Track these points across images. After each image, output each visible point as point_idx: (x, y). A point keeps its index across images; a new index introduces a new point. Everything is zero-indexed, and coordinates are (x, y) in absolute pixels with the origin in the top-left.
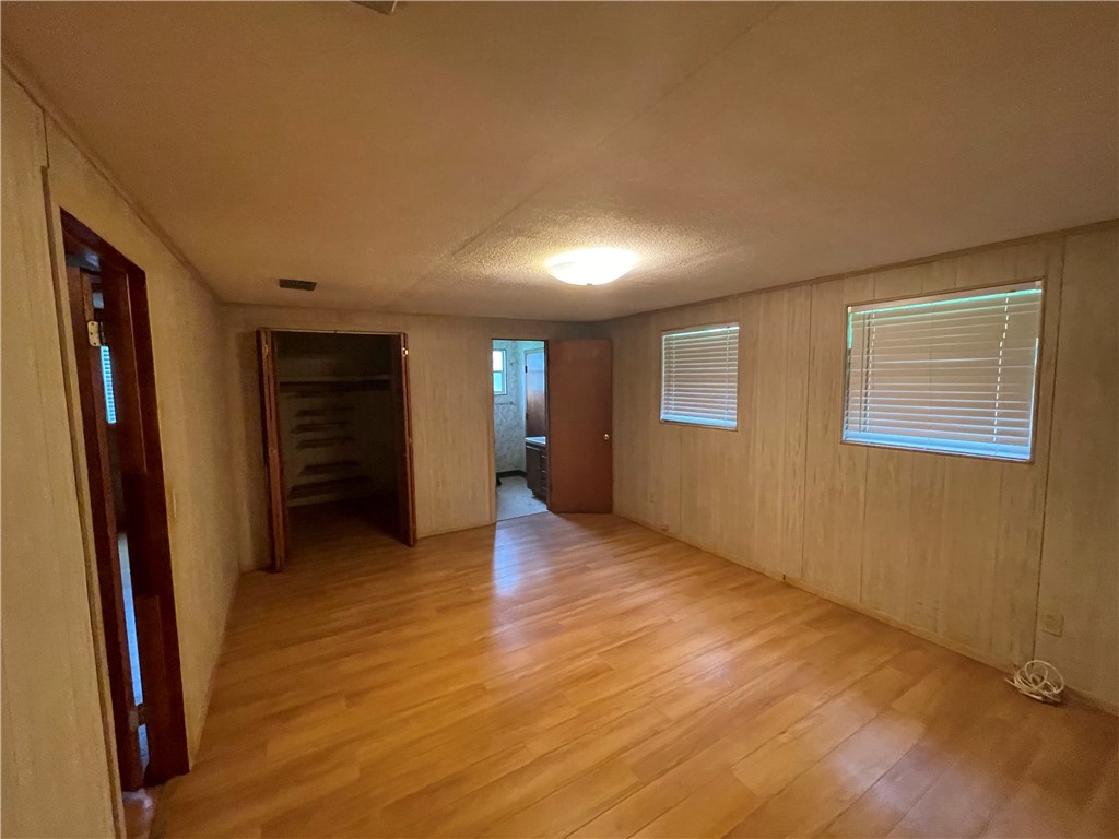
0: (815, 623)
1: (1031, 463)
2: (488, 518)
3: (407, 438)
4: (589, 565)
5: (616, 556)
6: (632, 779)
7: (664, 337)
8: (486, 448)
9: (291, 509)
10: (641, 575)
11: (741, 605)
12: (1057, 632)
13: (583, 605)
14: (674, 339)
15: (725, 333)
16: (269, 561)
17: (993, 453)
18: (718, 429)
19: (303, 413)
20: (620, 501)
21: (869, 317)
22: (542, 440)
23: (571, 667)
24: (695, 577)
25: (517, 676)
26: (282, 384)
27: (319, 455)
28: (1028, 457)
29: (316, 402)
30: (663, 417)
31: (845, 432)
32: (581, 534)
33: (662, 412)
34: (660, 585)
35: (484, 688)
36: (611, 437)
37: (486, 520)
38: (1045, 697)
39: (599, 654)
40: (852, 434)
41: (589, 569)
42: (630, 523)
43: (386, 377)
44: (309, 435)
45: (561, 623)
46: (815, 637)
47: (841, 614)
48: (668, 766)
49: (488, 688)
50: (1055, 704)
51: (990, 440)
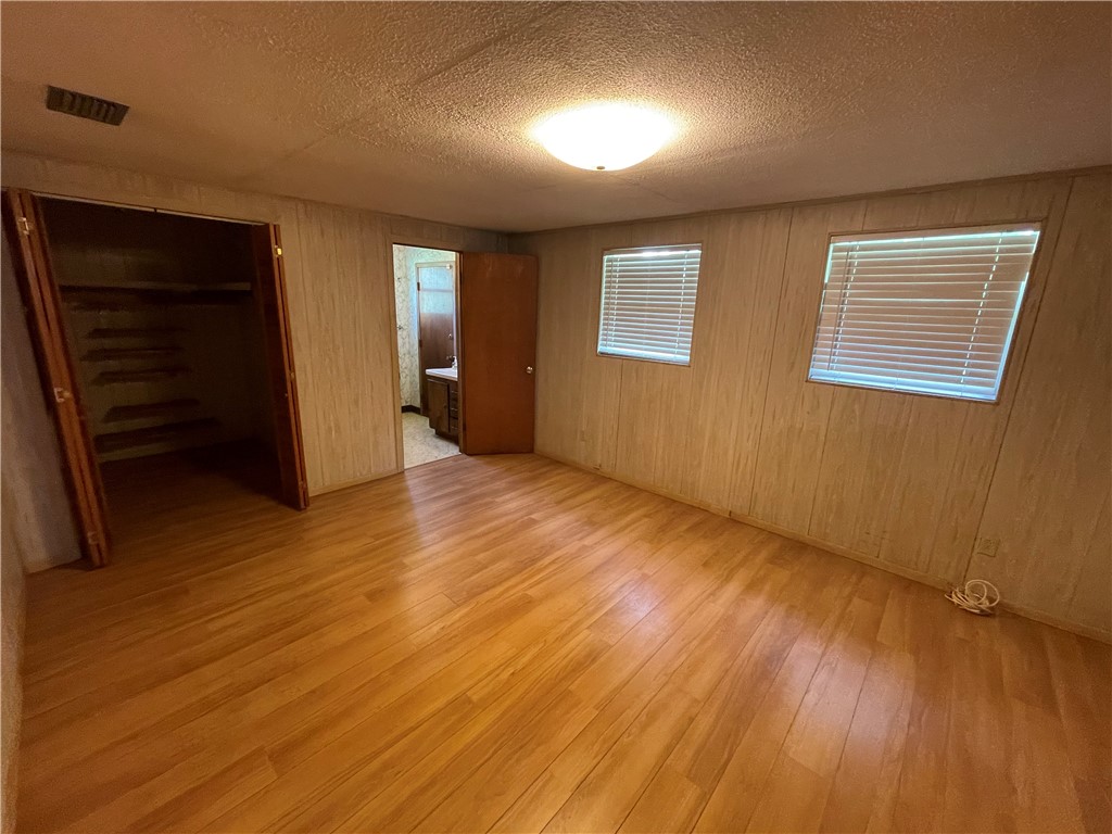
0: (774, 560)
1: (997, 403)
2: (394, 466)
3: (287, 371)
4: (533, 516)
5: (559, 502)
6: (692, 793)
7: (606, 258)
8: (390, 383)
9: (105, 466)
10: (592, 524)
11: (703, 548)
12: (992, 554)
13: (546, 567)
14: (616, 262)
15: (683, 257)
16: (76, 554)
17: (959, 394)
18: (667, 364)
19: (98, 333)
20: (545, 439)
21: (852, 249)
22: (452, 373)
23: (563, 652)
24: (646, 520)
25: (505, 675)
26: (64, 289)
27: (137, 392)
28: (994, 398)
29: (124, 318)
30: (600, 349)
31: (811, 369)
32: (511, 479)
33: (600, 342)
34: (618, 532)
35: (469, 701)
36: (534, 370)
37: (392, 468)
38: (982, 611)
39: (588, 628)
40: (820, 371)
41: (534, 522)
42: (556, 463)
43: (246, 286)
44: (113, 365)
45: (530, 592)
46: (782, 575)
47: (793, 548)
48: (723, 761)
49: (475, 698)
50: (988, 615)
51: (958, 382)
